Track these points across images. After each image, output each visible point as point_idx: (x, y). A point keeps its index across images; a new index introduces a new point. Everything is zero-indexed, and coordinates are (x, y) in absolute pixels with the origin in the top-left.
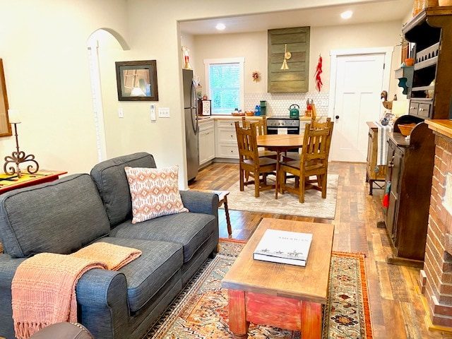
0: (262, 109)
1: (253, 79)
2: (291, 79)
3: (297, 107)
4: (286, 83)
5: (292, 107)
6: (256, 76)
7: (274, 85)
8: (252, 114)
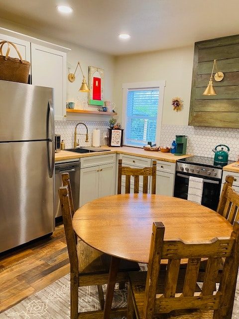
0: (179, 146)
1: (173, 107)
2: (221, 109)
3: (225, 149)
4: (214, 115)
5: (219, 149)
6: (177, 104)
7: (197, 116)
8: (168, 151)
